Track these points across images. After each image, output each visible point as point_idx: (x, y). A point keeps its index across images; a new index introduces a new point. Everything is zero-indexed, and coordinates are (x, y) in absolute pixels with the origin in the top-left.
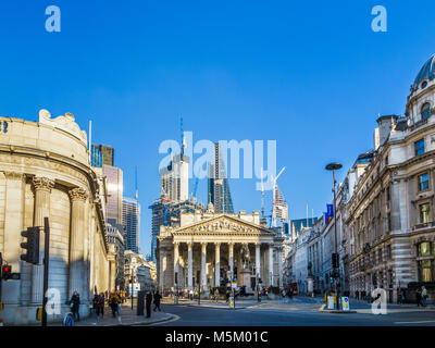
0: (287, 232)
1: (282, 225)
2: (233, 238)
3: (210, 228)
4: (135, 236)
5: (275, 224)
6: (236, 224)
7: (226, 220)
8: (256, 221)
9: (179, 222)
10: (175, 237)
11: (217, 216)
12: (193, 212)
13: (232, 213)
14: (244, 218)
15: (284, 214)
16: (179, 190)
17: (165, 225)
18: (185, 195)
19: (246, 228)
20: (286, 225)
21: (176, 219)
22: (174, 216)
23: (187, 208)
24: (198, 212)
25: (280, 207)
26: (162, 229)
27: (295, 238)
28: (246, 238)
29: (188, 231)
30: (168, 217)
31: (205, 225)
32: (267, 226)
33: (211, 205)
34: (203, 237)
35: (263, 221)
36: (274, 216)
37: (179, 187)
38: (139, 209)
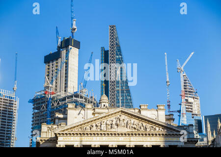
0: (200, 131)
1: (193, 123)
2: (133, 138)
3: (103, 127)
4: (9, 138)
5: (184, 121)
6: (136, 121)
7: (123, 117)
8: (161, 116)
9: (65, 119)
10: (60, 138)
11: (112, 111)
12: (83, 106)
13: (130, 107)
14: (146, 114)
15: (196, 109)
16: (66, 80)
17: (48, 123)
18: (73, 86)
19: (149, 126)
20: (199, 123)
21: (61, 116)
22: (60, 111)
23: (76, 102)
24: (89, 106)
25: (191, 100)
26: (44, 127)
27: (211, 138)
28: (148, 139)
29: (76, 131)
30: (52, 113)
31: (98, 122)
32: (175, 124)
33: (105, 98)
34: (95, 138)
35: (170, 118)
36: (183, 110)
37: (66, 77)
38: (17, 104)
